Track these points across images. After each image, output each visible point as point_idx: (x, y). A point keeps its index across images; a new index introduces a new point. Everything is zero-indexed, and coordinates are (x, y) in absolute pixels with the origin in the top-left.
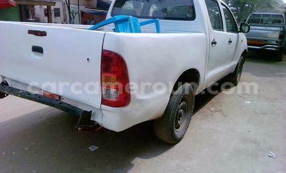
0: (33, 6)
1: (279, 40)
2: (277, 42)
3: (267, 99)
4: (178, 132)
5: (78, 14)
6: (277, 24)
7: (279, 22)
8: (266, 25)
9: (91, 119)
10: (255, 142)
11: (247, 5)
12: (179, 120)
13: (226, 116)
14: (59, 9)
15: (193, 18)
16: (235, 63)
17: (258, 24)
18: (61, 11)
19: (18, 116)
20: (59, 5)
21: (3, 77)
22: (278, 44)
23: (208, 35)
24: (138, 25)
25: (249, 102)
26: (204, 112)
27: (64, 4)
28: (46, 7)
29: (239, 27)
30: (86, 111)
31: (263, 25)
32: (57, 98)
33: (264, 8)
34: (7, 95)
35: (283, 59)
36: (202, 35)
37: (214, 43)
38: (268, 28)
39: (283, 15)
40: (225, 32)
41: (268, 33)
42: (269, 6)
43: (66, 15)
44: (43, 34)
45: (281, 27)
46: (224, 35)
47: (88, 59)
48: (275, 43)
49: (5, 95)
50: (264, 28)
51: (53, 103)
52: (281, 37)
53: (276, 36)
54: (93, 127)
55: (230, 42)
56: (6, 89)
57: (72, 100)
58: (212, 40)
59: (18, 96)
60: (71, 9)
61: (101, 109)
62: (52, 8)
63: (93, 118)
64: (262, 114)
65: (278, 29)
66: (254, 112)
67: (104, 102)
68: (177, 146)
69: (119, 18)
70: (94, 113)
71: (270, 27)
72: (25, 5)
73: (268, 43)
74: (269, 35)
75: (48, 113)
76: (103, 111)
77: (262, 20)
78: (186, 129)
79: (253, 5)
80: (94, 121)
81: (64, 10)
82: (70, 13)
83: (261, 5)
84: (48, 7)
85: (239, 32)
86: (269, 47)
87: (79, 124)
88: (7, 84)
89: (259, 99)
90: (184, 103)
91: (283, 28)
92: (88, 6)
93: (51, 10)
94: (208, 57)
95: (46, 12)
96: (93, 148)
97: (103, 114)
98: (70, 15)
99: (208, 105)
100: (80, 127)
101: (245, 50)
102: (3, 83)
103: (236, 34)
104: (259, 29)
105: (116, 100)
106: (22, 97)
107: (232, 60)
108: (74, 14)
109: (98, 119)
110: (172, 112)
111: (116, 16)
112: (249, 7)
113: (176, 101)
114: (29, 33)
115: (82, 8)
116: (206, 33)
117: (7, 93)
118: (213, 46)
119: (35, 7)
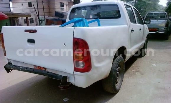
0: (18, 18)
1: (166, 27)
2: (164, 28)
3: (165, 62)
4: (117, 86)
5: (44, 21)
6: (163, 18)
7: (164, 17)
8: (157, 19)
9: (67, 81)
10: (164, 89)
11: (142, 9)
12: (117, 78)
13: (143, 74)
14: (33, 19)
15: (119, 17)
16: (143, 42)
17: (153, 19)
18: (34, 20)
19: (17, 83)
20: (33, 17)
21: (8, 60)
22: (166, 29)
23: (129, 26)
24: (87, 23)
25: (155, 65)
26: (129, 73)
27: (35, 16)
28: (25, 18)
29: (144, 21)
30: (64, 76)
31: (155, 19)
32: (44, 70)
33: (152, 10)
34: (12, 70)
35: (169, 38)
36: (126, 26)
37: (132, 31)
38: (159, 21)
39: (166, 13)
40: (137, 24)
41: (159, 24)
42: (155, 8)
43: (37, 22)
44: (35, 31)
45: (166, 20)
46: (137, 26)
47: (64, 44)
48: (163, 29)
49: (11, 70)
50: (156, 21)
51: (43, 73)
52: (167, 25)
53: (164, 25)
54: (69, 86)
55: (140, 30)
56: (11, 66)
57: (54, 70)
58: (131, 29)
59: (20, 71)
60: (40, 18)
61: (74, 74)
62: (29, 18)
63: (69, 80)
64: (164, 71)
65: (164, 21)
66: (159, 70)
67: (76, 70)
68: (117, 95)
69: (76, 20)
70: (69, 77)
71: (159, 20)
72: (13, 18)
73: (159, 29)
74: (159, 25)
75: (35, 80)
76: (75, 75)
77: (154, 16)
78: (121, 83)
79: (145, 9)
80: (69, 82)
81: (36, 19)
82: (39, 20)
83: (150, 9)
84: (26, 18)
85: (144, 24)
86: (160, 32)
87: (61, 85)
88: (11, 64)
89: (160, 62)
90: (119, 67)
91: (168, 20)
92: (50, 16)
93: (28, 20)
94: (130, 39)
95: (26, 21)
96: (66, 100)
97: (75, 78)
98: (40, 22)
99: (131, 68)
100: (62, 86)
101: (148, 34)
102: (9, 63)
103: (143, 25)
104: (153, 22)
105: (83, 68)
106: (22, 71)
107: (142, 40)
108: (42, 21)
109: (72, 81)
110: (113, 74)
111: (74, 19)
112: (143, 10)
113: (115, 67)
114: (25, 32)
115: (47, 17)
116: (127, 25)
117: (12, 69)
118: (132, 32)
119: (19, 18)
